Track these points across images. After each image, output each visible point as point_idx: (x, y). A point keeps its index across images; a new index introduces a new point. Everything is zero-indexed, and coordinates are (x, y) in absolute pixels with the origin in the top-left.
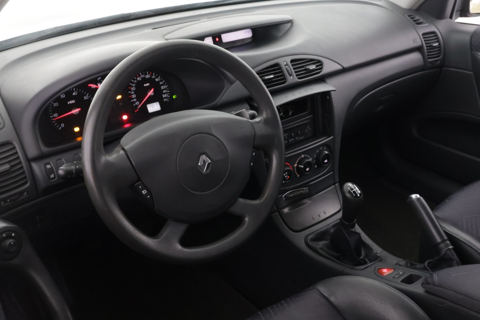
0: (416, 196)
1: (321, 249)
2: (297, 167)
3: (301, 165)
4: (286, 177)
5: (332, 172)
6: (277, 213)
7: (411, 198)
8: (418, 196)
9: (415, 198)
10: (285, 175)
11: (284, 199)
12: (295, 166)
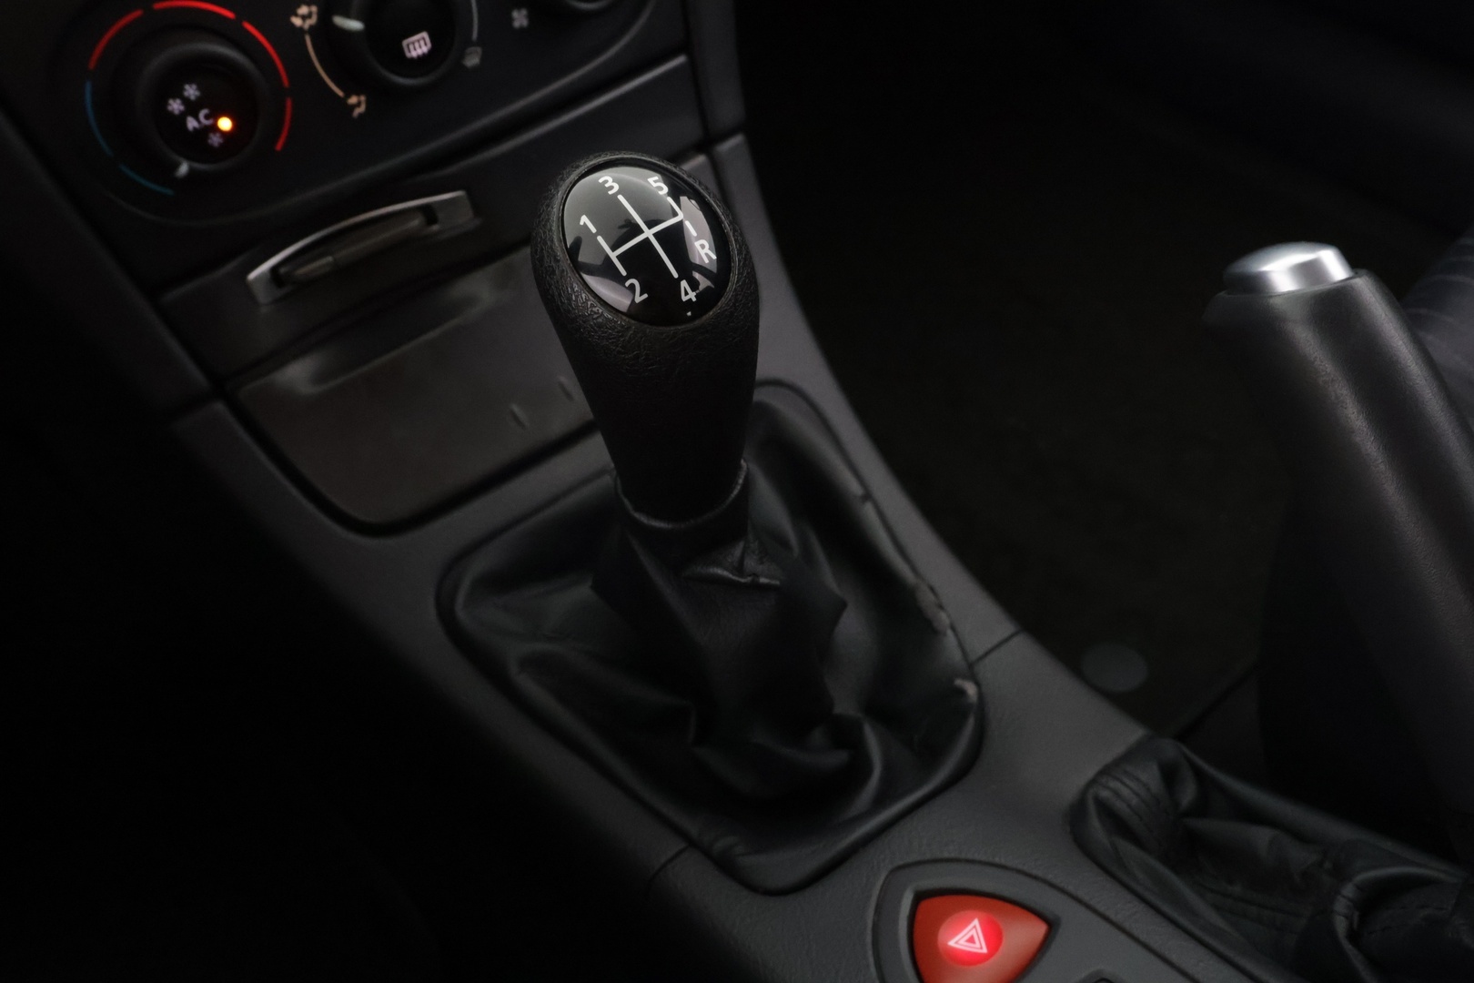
0: (1310, 271)
1: (537, 664)
2: (324, 31)
3: (348, 15)
4: (192, 124)
5: (680, 60)
6: (220, 407)
7: (1256, 286)
8: (1333, 265)
9: (1289, 296)
10: (176, 106)
11: (263, 296)
12: (297, 21)
